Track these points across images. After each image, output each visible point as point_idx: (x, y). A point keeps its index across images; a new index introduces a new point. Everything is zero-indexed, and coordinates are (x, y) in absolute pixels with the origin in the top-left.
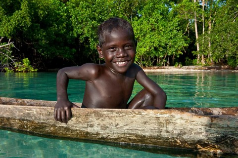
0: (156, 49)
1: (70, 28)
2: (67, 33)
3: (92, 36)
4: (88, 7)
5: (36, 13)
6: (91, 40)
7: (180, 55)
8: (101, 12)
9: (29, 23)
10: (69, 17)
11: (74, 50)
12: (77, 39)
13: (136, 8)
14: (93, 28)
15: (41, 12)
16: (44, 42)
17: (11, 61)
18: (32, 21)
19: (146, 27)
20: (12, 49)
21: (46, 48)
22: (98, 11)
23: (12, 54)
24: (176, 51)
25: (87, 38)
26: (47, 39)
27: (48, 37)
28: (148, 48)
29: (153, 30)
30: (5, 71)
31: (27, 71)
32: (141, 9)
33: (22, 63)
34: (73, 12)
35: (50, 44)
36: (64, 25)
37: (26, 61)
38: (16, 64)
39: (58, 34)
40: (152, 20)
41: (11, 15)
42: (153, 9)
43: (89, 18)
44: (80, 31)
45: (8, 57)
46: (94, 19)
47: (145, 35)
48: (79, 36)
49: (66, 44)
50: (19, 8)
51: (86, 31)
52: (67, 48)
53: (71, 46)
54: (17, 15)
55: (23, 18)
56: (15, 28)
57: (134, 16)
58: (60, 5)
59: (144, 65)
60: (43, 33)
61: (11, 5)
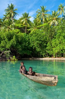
0: (62, 50)
1: (29, 44)
2: (28, 46)
3: (37, 46)
4: (36, 35)
5: (18, 39)
6: (37, 48)
8: (40, 38)
9: (15, 43)
10: (29, 39)
11: (31, 51)
12: (32, 48)
13: (53, 35)
14: (37, 44)
15: (20, 39)
16: (20, 49)
17: (9, 57)
18: (17, 42)
19: (58, 42)
20: (10, 53)
22: (39, 37)
25: (35, 47)
26: (21, 48)
27: (22, 48)
28: (58, 50)
29: (60, 43)
30: (7, 60)
31: (14, 60)
32: (56, 35)
33: (13, 58)
34: (30, 38)
35: (23, 50)
36: (27, 43)
37: (14, 57)
38: (11, 58)
39: (25, 46)
40: (60, 39)
41: (10, 41)
42: (60, 35)
44: (33, 45)
45: (8, 55)
46: (38, 40)
47: (57, 45)
48: (32, 46)
49: (28, 49)
50: (12, 38)
51: (35, 45)
52: (28, 51)
53: (30, 50)
54: (12, 41)
56: (11, 45)
57: (53, 38)
58: (26, 35)
59: (58, 57)
60: (20, 46)
61: (10, 38)
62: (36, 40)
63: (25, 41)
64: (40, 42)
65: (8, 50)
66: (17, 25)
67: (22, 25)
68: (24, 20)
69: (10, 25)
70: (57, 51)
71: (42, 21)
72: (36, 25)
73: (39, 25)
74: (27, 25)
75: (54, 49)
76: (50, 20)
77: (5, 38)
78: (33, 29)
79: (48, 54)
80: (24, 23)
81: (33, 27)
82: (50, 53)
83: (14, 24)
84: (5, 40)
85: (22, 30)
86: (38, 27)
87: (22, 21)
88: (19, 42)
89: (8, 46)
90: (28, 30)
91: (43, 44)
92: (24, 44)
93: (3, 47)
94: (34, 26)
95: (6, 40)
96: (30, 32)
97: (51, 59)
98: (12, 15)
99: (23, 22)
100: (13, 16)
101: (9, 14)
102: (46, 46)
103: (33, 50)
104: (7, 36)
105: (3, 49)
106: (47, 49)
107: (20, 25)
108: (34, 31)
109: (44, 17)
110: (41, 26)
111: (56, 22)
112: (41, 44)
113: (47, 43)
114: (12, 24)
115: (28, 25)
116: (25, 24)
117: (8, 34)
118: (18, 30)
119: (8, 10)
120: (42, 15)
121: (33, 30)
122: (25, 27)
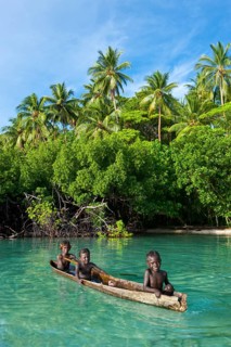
1: (172, 177)
2: (169, 184)
3: (201, 185)
4: (197, 147)
5: (132, 164)
6: (201, 191)
8: (213, 154)
9: (124, 178)
10: (172, 162)
11: (179, 205)
12: (183, 191)
14: (203, 176)
15: (138, 162)
16: (140, 198)
17: (103, 224)
18: (128, 174)
20: (106, 209)
21: (144, 205)
22: (209, 152)
23: (106, 216)
25: (194, 190)
26: (145, 194)
27: (146, 191)
30: (97, 236)
31: (121, 236)
33: (116, 226)
34: (175, 157)
35: (149, 200)
36: (166, 174)
37: (120, 223)
38: (109, 227)
39: (157, 187)
41: (105, 169)
43: (197, 163)
44: (185, 180)
45: (101, 219)
46: (204, 164)
48: (184, 186)
49: (168, 197)
50: (113, 161)
51: (193, 180)
52: (170, 202)
53: (176, 200)
54: (111, 169)
55: (117, 172)
56: (110, 185)
58: (161, 149)
60: (139, 187)
61: (105, 159)
62: (196, 165)
63: (159, 170)
64: (214, 171)
65: (99, 199)
66: (128, 116)
67: (144, 116)
68: (153, 96)
69: (107, 118)
71: (217, 94)
72: (196, 110)
73: (208, 108)
74: (162, 113)
77: (90, 160)
78: (184, 127)
80: (153, 106)
81: (185, 117)
83: (118, 112)
84: (87, 166)
85: (146, 130)
86: (201, 117)
87: (146, 99)
88: (137, 174)
89: (99, 188)
90: (165, 129)
91: (223, 178)
92: (153, 179)
93: (83, 191)
94: (187, 114)
95: (94, 166)
96: (174, 135)
98: (113, 82)
99: (149, 103)
100: (116, 87)
101: (100, 80)
103: (186, 198)
104: (97, 153)
105: (84, 199)
107: (138, 116)
108: (189, 132)
109: (224, 83)
110: (213, 112)
112: (217, 175)
114: (113, 114)
115: (168, 111)
116: (157, 110)
117: (98, 149)
118: (132, 132)
119: (98, 69)
120: (218, 75)
121: (183, 130)
122: (157, 119)
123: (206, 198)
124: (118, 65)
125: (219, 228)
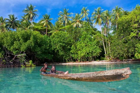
0: (88, 54)
1: (50, 46)
3: (60, 49)
4: (58, 37)
5: (37, 41)
6: (60, 51)
7: (99, 56)
9: (33, 45)
10: (50, 42)
11: (53, 55)
12: (54, 51)
13: (78, 37)
14: (61, 46)
15: (39, 40)
16: (39, 52)
17: (24, 62)
18: (35, 44)
19: (83, 45)
20: (25, 56)
21: (40, 55)
22: (62, 39)
23: (25, 58)
24: (97, 54)
25: (58, 50)
26: (41, 51)
27: (41, 50)
28: (84, 53)
29: (86, 46)
30: (21, 66)
32: (80, 37)
33: (29, 62)
34: (52, 40)
35: (42, 53)
36: (48, 45)
37: (31, 61)
38: (26, 63)
39: (45, 49)
40: (85, 42)
41: (26, 42)
42: (85, 37)
43: (59, 42)
44: (55, 47)
45: (23, 60)
46: (61, 42)
47: (83, 48)
48: (54, 49)
49: (49, 53)
50: (29, 39)
51: (57, 47)
52: (49, 55)
53: (51, 54)
54: (28, 42)
55: (31, 43)
56: (27, 47)
57: (77, 40)
58: (47, 37)
59: (83, 61)
60: (39, 49)
61: (26, 38)
62: (58, 42)
64: (64, 44)
65: (22, 53)
66: (36, 27)
67: (41, 28)
68: (45, 21)
69: (29, 27)
70: (82, 54)
71: (64, 23)
72: (58, 27)
73: (61, 27)
75: (79, 52)
76: (73, 23)
77: (20, 38)
78: (54, 32)
79: (72, 58)
80: (45, 24)
81: (55, 29)
82: (74, 56)
83: (33, 25)
85: (42, 31)
86: (60, 29)
87: (42, 22)
88: (39, 44)
89: (23, 48)
90: (48, 32)
91: (66, 47)
92: (43, 47)
93: (17, 50)
94: (55, 28)
95: (21, 41)
96: (51, 34)
97: (75, 63)
98: (31, 15)
99: (43, 24)
100: (32, 17)
101: (27, 14)
102: (70, 49)
103: (54, 53)
105: (17, 52)
106: (71, 53)
107: (40, 27)
108: (56, 33)
109: (67, 20)
110: (63, 27)
111: (79, 25)
112: (65, 46)
113: (71, 46)
114: (31, 26)
115: (49, 27)
116: (45, 26)
118: (37, 32)
119: (27, 11)
120: (65, 17)
122: (46, 29)
123: (61, 53)
124: (34, 10)
125: (64, 63)
